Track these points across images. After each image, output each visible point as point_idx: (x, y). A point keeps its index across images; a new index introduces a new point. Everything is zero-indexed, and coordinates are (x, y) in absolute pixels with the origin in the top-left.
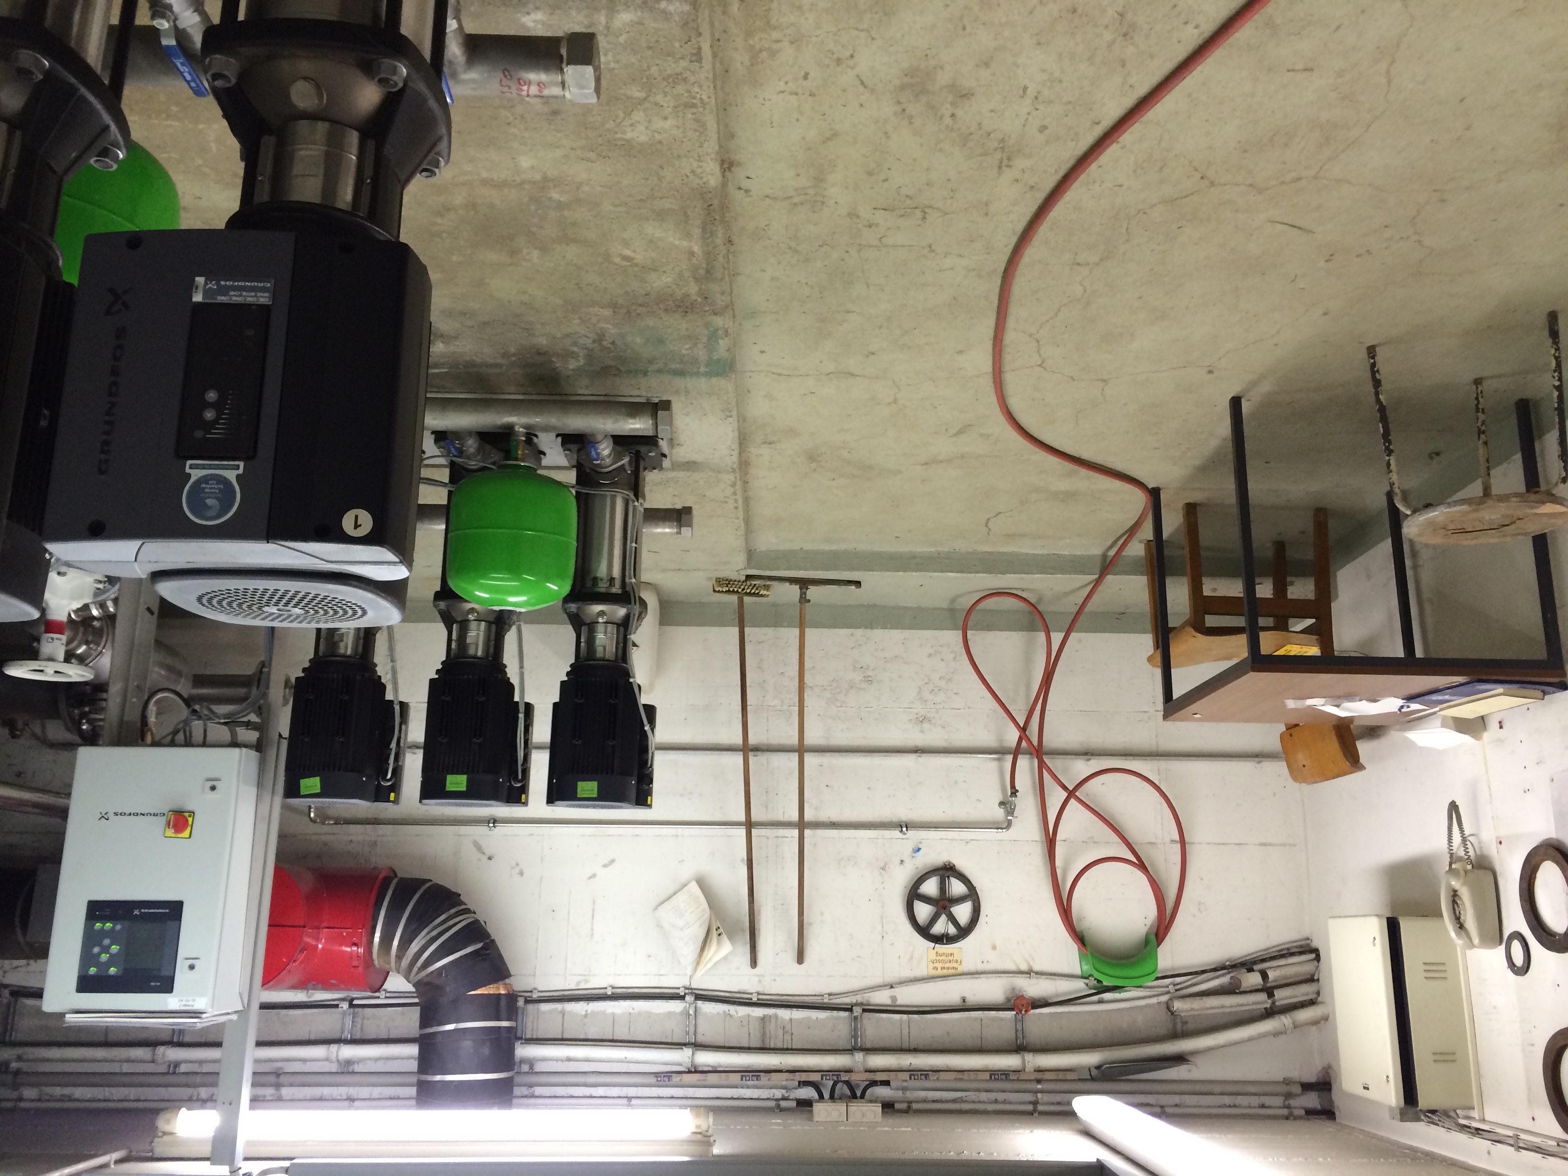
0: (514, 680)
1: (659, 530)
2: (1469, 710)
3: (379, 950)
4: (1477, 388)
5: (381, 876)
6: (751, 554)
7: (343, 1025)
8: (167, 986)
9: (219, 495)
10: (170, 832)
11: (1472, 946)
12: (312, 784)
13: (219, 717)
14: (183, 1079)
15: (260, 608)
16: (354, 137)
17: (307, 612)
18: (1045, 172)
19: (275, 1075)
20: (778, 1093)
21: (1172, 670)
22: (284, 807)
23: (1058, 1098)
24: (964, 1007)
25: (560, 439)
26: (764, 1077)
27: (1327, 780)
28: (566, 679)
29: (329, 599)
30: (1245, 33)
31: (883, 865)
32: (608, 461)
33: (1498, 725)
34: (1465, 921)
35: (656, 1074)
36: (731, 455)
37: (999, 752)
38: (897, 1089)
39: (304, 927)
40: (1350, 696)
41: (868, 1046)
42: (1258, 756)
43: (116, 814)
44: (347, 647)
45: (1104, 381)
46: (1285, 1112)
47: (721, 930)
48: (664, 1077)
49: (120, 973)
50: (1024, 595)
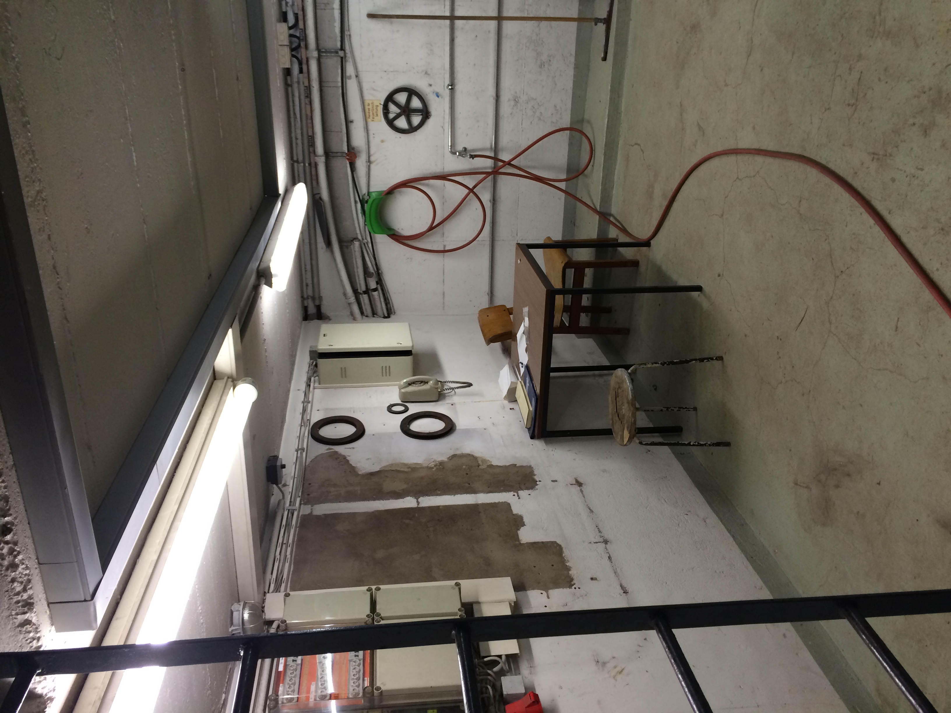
2: (521, 394)
4: (692, 408)
11: (400, 389)
18: (865, 182)
21: (542, 249)
23: (302, 175)
24: (348, 122)
27: (480, 327)
30: (927, 295)
31: (428, 73)
33: (512, 408)
34: (413, 386)
37: (496, 149)
38: (298, 78)
40: (529, 339)
41: (322, 60)
42: (492, 294)
45: (722, 215)
46: (305, 296)
50: (590, 167)
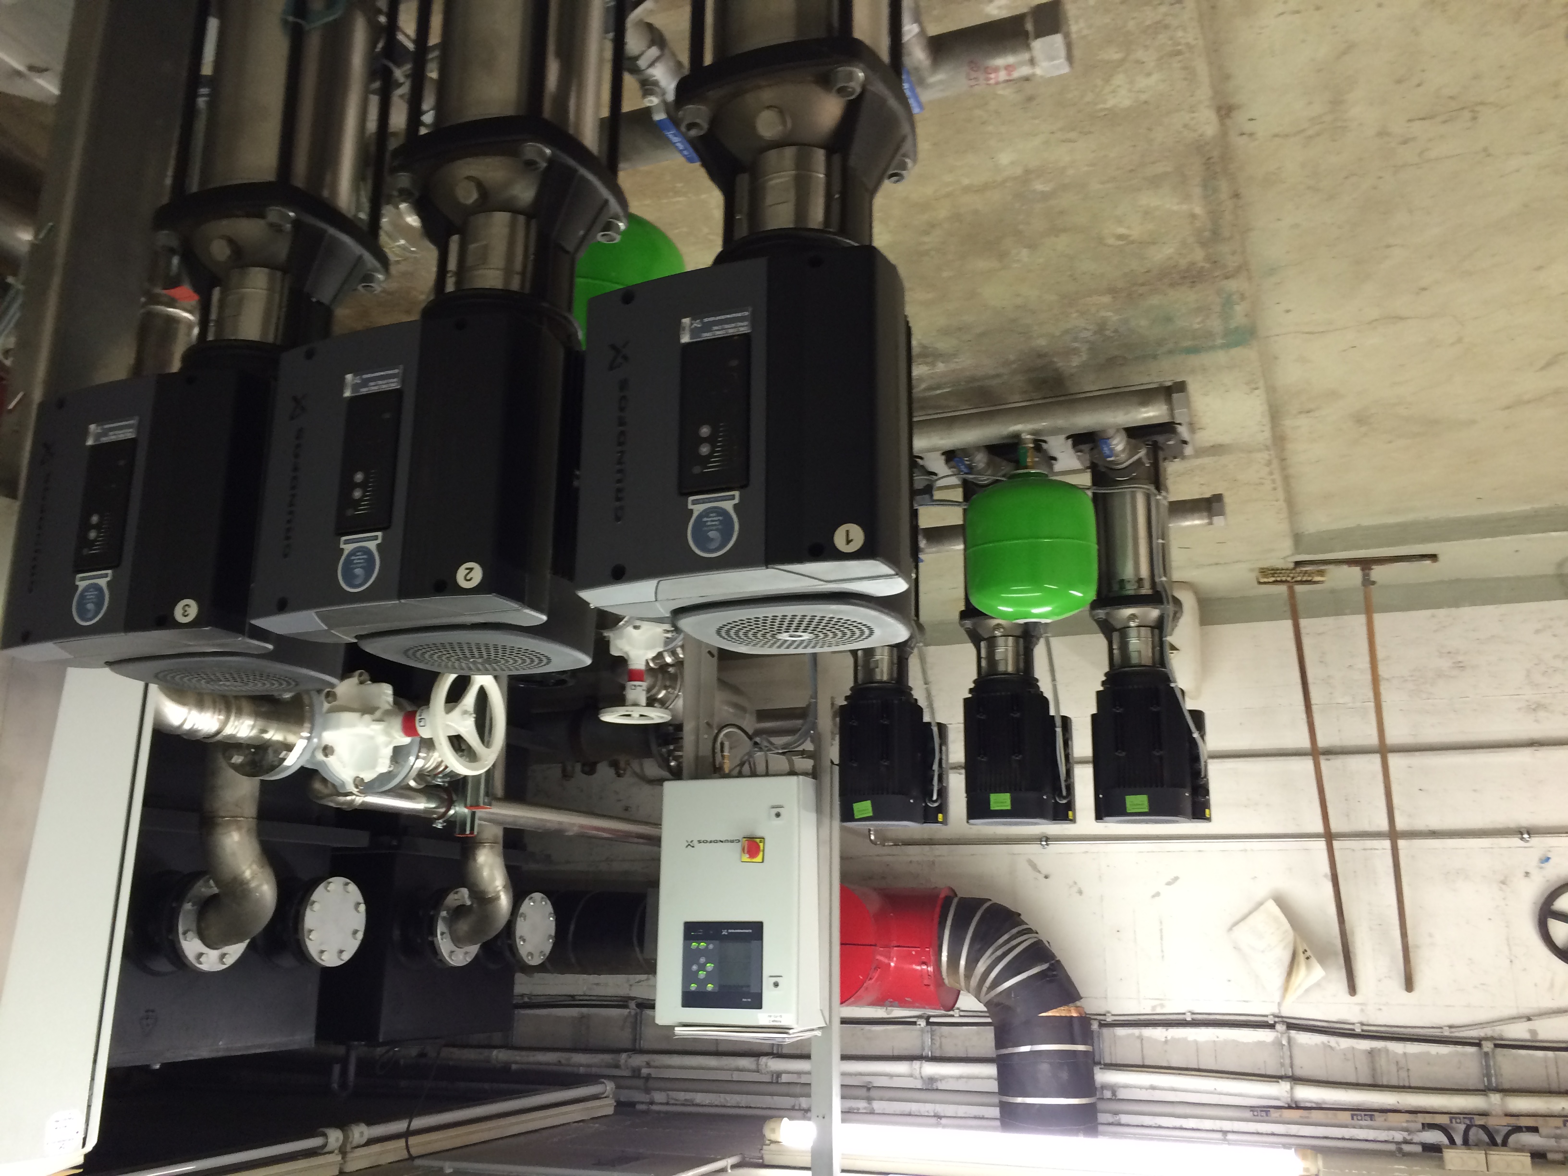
0: (1048, 693)
1: (1188, 523)
3: (947, 972)
5: (942, 895)
6: (1298, 539)
7: (923, 1043)
8: (756, 1003)
9: (720, 527)
10: (746, 858)
12: (863, 808)
13: (776, 748)
14: (784, 1089)
15: (773, 636)
16: (820, 156)
17: (817, 636)
19: (865, 1090)
20: (1399, 1136)
22: (842, 829)
25: (1070, 442)
26: (1380, 1119)
28: (1101, 688)
29: (835, 620)
31: (1502, 878)
32: (1123, 456)
35: (1252, 1108)
36: (1263, 431)
38: (1548, 1137)
39: (875, 945)
41: (1506, 1085)
43: (699, 842)
44: (883, 672)
47: (1309, 953)
48: (1261, 1112)
49: (717, 990)
